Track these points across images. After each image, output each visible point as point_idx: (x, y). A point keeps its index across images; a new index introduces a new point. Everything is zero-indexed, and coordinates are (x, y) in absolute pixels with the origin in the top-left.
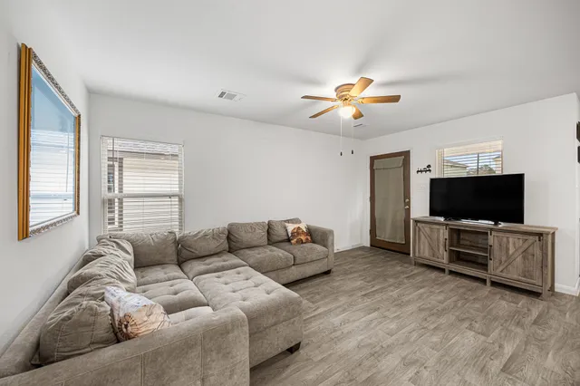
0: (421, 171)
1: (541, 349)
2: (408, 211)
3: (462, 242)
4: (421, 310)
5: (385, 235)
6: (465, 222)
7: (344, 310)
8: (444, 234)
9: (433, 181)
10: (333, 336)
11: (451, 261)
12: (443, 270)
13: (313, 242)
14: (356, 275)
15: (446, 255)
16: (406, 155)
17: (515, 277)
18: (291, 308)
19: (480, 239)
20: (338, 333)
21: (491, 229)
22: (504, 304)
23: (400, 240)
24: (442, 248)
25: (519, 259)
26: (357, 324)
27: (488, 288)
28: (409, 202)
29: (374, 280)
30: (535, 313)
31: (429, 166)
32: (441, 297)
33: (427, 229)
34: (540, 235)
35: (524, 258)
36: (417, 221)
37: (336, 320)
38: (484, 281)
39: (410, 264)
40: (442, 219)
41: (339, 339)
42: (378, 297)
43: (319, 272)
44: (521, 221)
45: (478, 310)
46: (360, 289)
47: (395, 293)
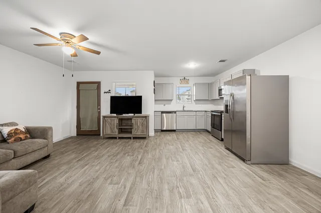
0: (106, 93)
1: (147, 153)
2: (99, 113)
3: (123, 124)
4: (109, 156)
5: (86, 127)
6: (124, 115)
7: (66, 173)
8: (116, 121)
9: (112, 97)
10: (61, 188)
11: (119, 133)
12: (116, 138)
13: (32, 137)
14: (70, 152)
15: (117, 131)
16: (99, 83)
17: (140, 133)
18: (28, 181)
19: (129, 122)
20: (65, 186)
21: (133, 117)
22: (137, 144)
23: (95, 128)
24: (116, 128)
25: (141, 127)
26: (77, 175)
27: (132, 140)
28: (100, 108)
29: (83, 151)
30: (145, 143)
31: (110, 90)
32: (117, 149)
33: (109, 120)
34: (146, 117)
35: (142, 126)
36: (104, 117)
37: (62, 180)
38: (130, 138)
39: (101, 139)
40: (115, 115)
41: (66, 188)
42: (87, 159)
43: (40, 158)
44: (141, 113)
45: (130, 149)
46: (75, 158)
47: (96, 154)
